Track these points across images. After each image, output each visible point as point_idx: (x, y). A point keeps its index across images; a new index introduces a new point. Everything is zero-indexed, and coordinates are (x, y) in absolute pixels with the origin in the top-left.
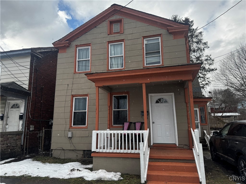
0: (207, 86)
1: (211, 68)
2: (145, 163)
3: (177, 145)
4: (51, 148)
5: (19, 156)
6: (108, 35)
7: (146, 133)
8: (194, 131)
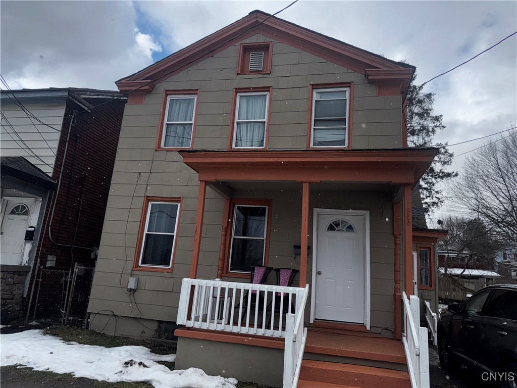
0: (434, 208)
1: (446, 171)
2: (295, 362)
3: (368, 328)
4: (88, 311)
5: (15, 322)
6: (238, 74)
7: (301, 293)
8: (409, 298)
